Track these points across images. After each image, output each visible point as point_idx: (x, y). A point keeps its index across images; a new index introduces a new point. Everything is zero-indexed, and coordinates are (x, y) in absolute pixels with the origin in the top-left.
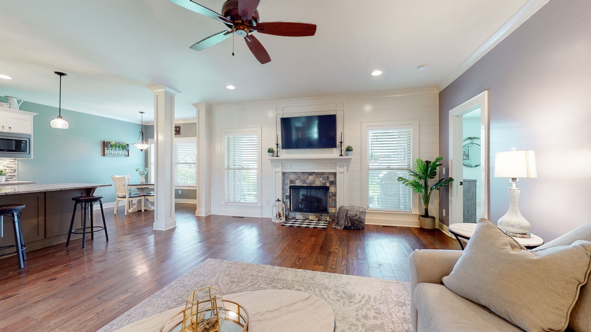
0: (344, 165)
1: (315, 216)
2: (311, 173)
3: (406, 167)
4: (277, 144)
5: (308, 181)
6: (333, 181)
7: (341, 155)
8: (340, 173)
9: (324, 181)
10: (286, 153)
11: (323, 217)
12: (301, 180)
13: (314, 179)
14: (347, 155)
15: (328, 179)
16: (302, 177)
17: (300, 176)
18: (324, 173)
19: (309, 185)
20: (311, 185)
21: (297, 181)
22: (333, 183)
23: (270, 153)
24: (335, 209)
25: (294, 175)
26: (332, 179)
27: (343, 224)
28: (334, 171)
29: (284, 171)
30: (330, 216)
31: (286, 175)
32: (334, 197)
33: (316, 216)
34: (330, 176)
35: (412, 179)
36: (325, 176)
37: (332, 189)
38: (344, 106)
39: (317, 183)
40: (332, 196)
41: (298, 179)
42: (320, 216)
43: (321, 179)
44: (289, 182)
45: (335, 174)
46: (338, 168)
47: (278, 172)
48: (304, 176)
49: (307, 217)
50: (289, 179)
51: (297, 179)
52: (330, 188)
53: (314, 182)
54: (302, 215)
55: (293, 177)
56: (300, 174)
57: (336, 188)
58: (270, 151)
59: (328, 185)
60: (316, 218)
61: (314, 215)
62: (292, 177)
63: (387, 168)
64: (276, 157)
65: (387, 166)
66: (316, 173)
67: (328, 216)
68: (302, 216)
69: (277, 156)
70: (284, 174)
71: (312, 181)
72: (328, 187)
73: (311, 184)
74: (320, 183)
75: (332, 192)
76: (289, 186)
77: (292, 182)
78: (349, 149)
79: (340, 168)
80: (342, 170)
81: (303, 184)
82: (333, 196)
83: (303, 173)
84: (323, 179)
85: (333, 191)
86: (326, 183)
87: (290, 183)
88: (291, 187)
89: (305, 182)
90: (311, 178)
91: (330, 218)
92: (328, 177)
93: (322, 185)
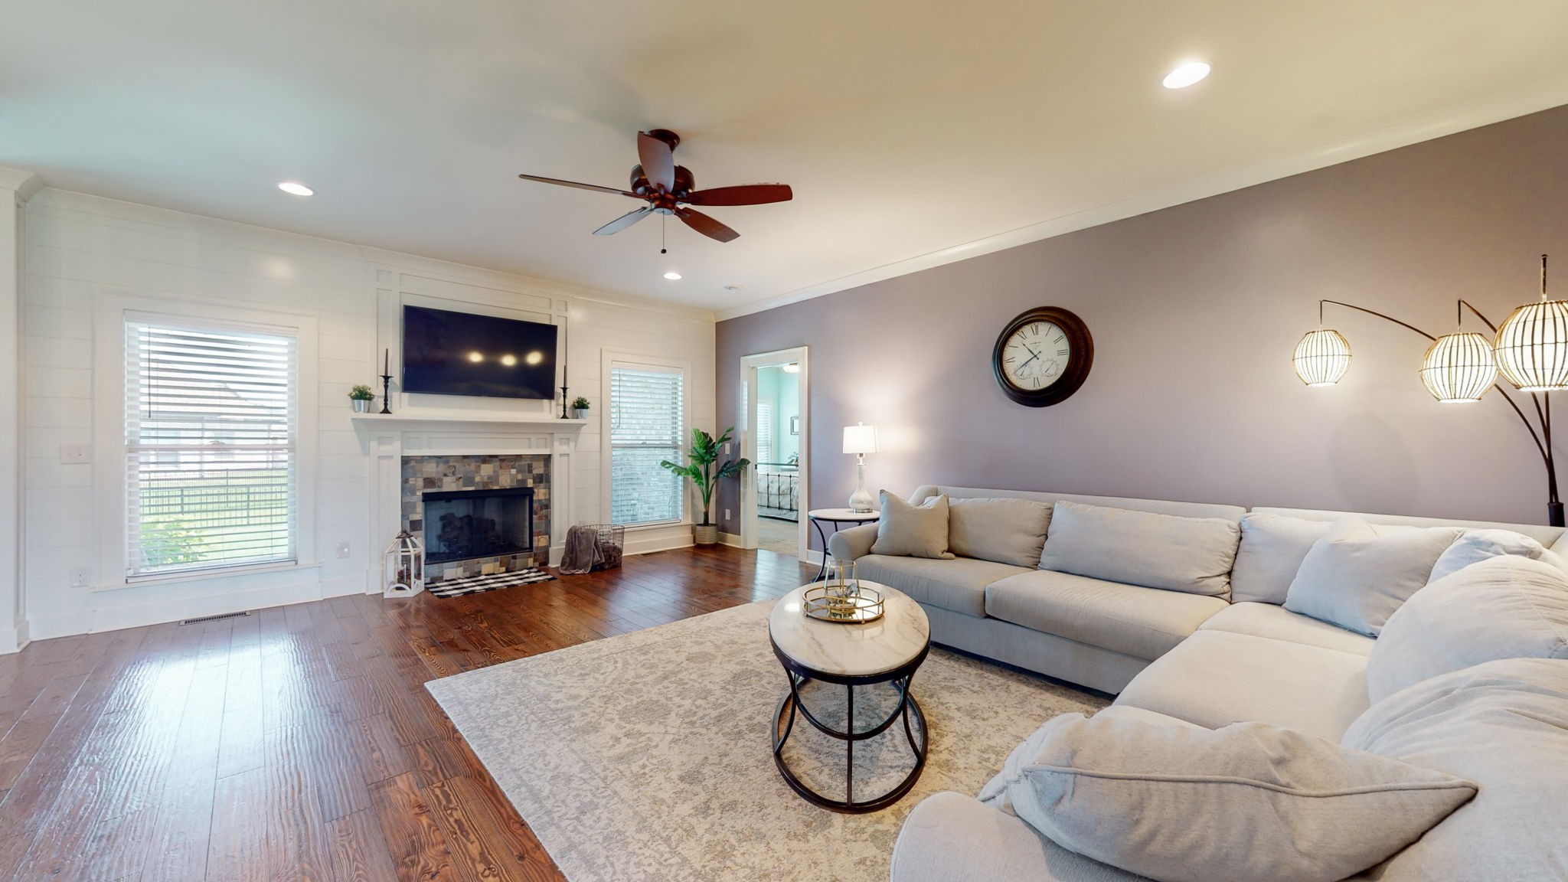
0: (568, 439)
1: (498, 563)
2: (487, 458)
3: (670, 442)
4: (386, 378)
5: (477, 479)
6: (542, 475)
7: (564, 417)
8: (561, 455)
9: (520, 477)
10: (410, 404)
11: (518, 561)
12: (459, 476)
13: (494, 472)
14: (578, 418)
15: (530, 471)
16: (461, 469)
17: (455, 467)
18: (520, 456)
19: (481, 488)
20: (486, 489)
21: (446, 479)
22: (544, 479)
23: (362, 401)
24: (547, 537)
25: (437, 463)
26: (538, 469)
27: (589, 561)
28: (546, 452)
29: (410, 453)
30: (535, 555)
31: (413, 463)
32: (544, 512)
33: (501, 563)
34: (535, 464)
35: (689, 463)
36: (523, 463)
37: (540, 494)
38: (566, 308)
39: (504, 482)
40: (539, 508)
41: (451, 475)
42: (512, 561)
43: (514, 471)
44: (420, 483)
45: (547, 459)
46: (556, 444)
47: (390, 457)
48: (467, 466)
49: (477, 570)
50: (422, 474)
51: (445, 475)
52: (536, 490)
53: (494, 478)
54: (461, 566)
55: (434, 469)
56: (456, 461)
57: (550, 489)
58: (362, 395)
59: (530, 483)
60: (501, 566)
61: (496, 561)
62: (431, 470)
63: (642, 444)
64: (381, 413)
65: (642, 442)
66: (500, 458)
67: (530, 557)
68: (461, 570)
69: (386, 411)
70: (405, 461)
71: (489, 478)
72: (532, 489)
73: (486, 484)
74: (512, 481)
75: (540, 501)
76: (419, 493)
77: (429, 482)
78: (581, 405)
79: (561, 444)
80: (564, 449)
81: (464, 486)
82: (542, 510)
83: (465, 457)
84: (518, 472)
85: (542, 497)
86: (524, 481)
87: (425, 487)
88: (428, 498)
89: (469, 480)
90: (487, 470)
91: (535, 561)
92: (530, 466)
93: (515, 485)
